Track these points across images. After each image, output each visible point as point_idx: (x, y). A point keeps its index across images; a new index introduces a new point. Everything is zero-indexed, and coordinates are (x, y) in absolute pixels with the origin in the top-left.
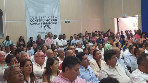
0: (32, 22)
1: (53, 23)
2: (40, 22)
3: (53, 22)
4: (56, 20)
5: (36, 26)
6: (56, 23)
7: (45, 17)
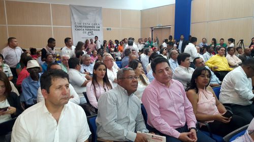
0: (77, 28)
1: (96, 30)
2: (84, 29)
3: (96, 28)
4: (99, 27)
5: (81, 32)
6: (99, 30)
7: (89, 24)
